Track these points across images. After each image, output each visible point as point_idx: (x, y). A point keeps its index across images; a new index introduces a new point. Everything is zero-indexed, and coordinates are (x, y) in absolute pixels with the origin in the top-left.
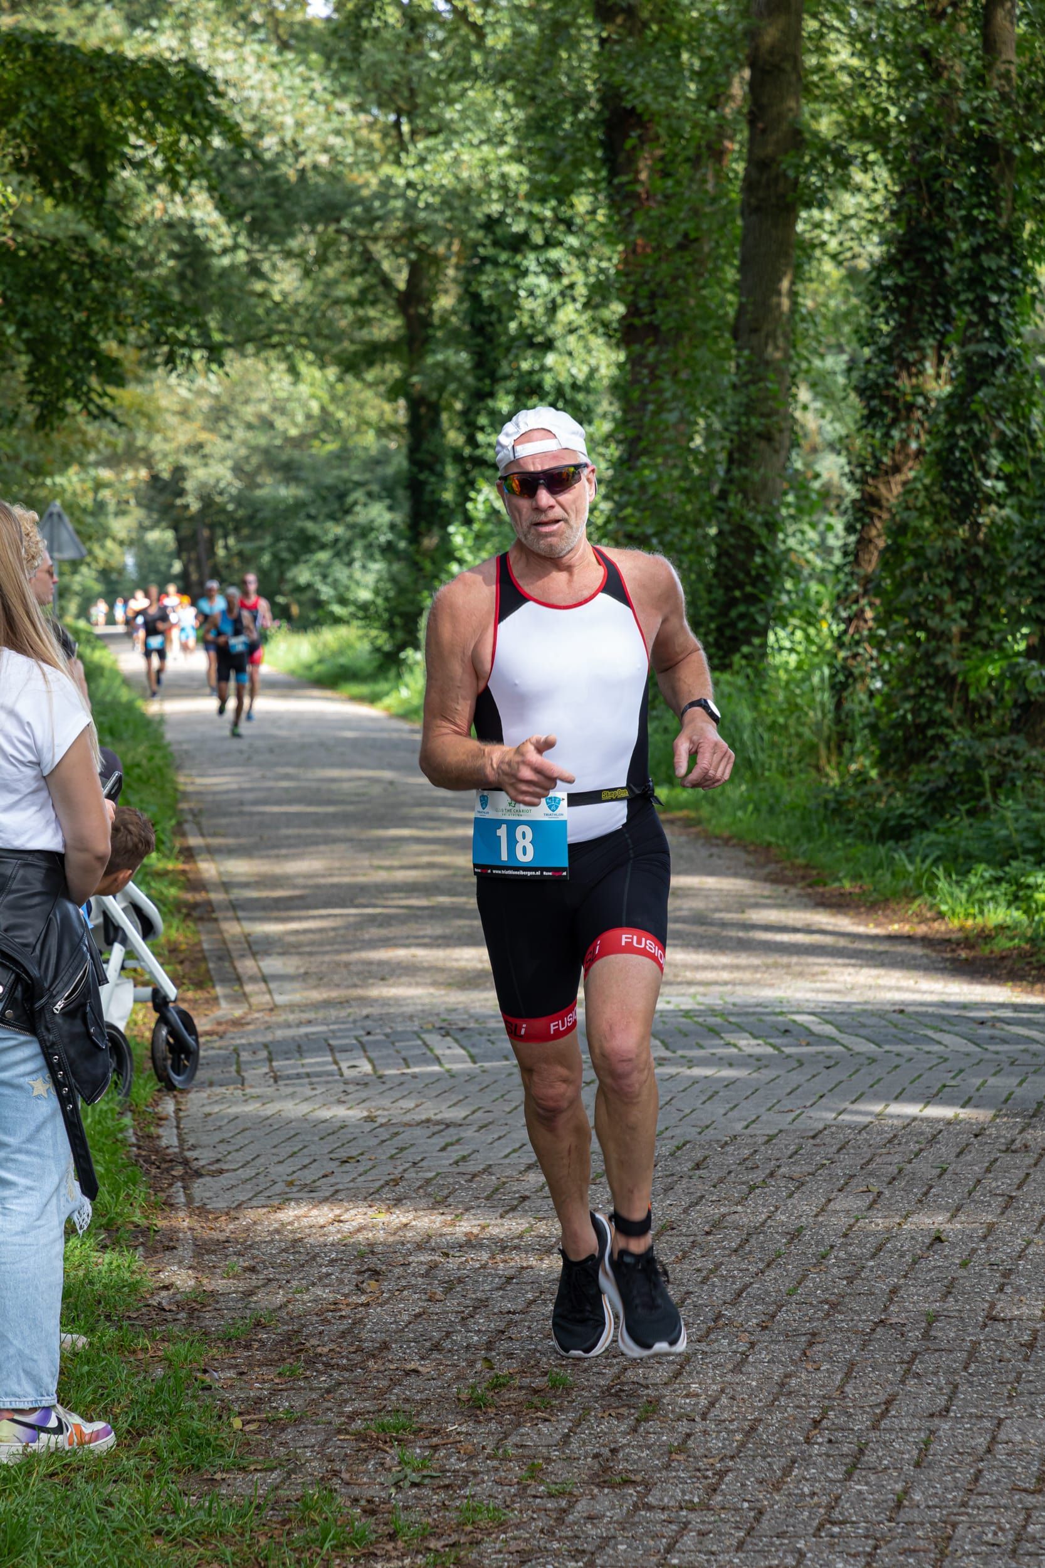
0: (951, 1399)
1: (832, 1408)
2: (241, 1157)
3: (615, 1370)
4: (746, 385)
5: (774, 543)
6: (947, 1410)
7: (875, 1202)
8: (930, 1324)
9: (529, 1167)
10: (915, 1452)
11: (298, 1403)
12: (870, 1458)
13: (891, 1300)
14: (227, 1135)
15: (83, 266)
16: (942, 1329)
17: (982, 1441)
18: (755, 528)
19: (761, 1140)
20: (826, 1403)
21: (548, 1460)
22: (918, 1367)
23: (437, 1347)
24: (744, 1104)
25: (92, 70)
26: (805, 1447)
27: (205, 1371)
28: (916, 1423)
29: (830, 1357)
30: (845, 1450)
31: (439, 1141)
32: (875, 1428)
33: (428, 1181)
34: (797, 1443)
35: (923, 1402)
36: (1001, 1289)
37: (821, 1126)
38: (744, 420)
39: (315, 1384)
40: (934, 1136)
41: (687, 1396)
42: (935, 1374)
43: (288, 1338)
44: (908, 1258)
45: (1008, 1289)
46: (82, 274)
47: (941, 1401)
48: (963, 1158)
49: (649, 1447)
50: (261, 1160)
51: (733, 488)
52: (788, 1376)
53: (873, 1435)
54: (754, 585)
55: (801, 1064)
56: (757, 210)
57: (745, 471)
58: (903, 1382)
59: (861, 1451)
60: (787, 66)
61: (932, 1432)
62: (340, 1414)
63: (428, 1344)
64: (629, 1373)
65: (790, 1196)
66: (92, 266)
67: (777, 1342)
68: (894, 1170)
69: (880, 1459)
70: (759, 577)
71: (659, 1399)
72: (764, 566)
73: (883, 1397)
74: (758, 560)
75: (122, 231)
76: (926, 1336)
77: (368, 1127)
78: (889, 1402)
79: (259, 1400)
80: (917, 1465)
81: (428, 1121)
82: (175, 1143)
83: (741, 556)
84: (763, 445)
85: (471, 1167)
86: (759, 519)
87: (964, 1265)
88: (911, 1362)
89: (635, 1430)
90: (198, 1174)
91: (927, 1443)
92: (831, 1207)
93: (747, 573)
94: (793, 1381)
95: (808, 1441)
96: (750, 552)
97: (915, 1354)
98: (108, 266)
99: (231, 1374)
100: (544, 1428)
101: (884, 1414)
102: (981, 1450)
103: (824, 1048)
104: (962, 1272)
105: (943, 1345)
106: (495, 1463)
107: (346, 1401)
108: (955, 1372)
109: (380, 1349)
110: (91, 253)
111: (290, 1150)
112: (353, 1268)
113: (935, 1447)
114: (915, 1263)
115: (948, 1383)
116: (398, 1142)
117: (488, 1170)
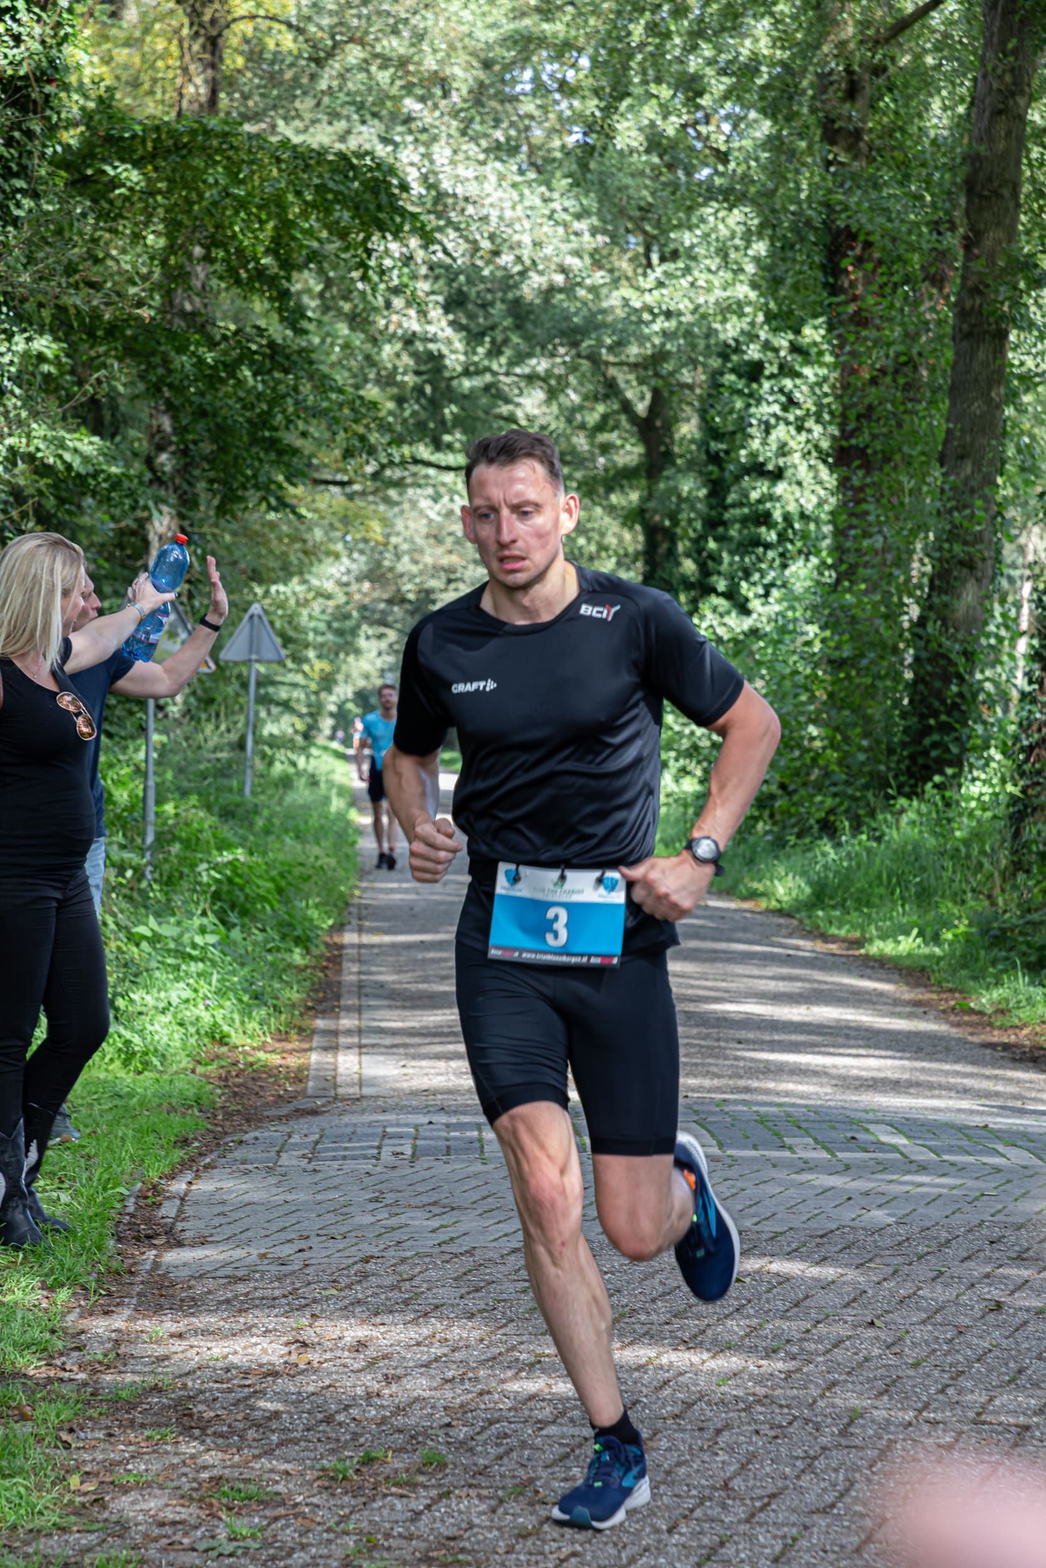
0: (842, 1495)
1: (710, 1499)
2: (228, 1231)
3: (501, 1450)
4: (950, 512)
5: (971, 673)
6: (833, 1506)
7: (854, 1300)
8: (851, 1422)
9: (515, 1251)
10: (778, 1548)
11: (156, 1467)
12: (729, 1551)
13: (822, 1396)
14: (226, 1209)
15: (264, 355)
16: (863, 1426)
17: (855, 1540)
18: (953, 656)
19: (765, 1236)
20: (707, 1493)
21: (387, 1536)
22: (820, 1464)
23: (329, 1420)
24: (767, 1202)
25: (279, 160)
26: (665, 1536)
27: (71, 1431)
28: (793, 1518)
29: (730, 1449)
30: (706, 1541)
31: (435, 1223)
32: (748, 1521)
33: (403, 1260)
34: (657, 1531)
35: (810, 1498)
36: (942, 1391)
37: (833, 1226)
38: (946, 546)
39: (183, 1448)
40: (948, 1241)
41: (566, 1480)
42: (836, 1470)
43: (179, 1402)
44: (860, 1357)
45: (951, 1391)
46: (263, 363)
47: (829, 1498)
48: (966, 1265)
49: (499, 1529)
50: (249, 1234)
51: (932, 615)
52: (679, 1464)
53: (742, 1528)
54: (949, 714)
55: (848, 1168)
56: (969, 335)
57: (945, 598)
58: (798, 1477)
59: (722, 1544)
60: (1006, 192)
61: (806, 1528)
62: (195, 1480)
63: (320, 1416)
64: (514, 1455)
65: (769, 1291)
66: (272, 357)
67: (684, 1430)
68: (890, 1270)
69: (738, 1551)
70: (955, 706)
71: (532, 1481)
72: (960, 695)
73: (771, 1489)
74: (954, 689)
75: (305, 324)
76: (843, 1433)
77: (372, 1206)
78: (773, 1496)
79: (115, 1463)
80: (776, 1560)
81: (435, 1203)
82: (173, 1213)
83: (937, 684)
84: (965, 571)
85: (454, 1248)
86: (957, 647)
87: (916, 1365)
88: (815, 1458)
89: (494, 1511)
90: (180, 1244)
91: (794, 1539)
92: (807, 1303)
93: (943, 702)
94: (682, 1471)
95: (670, 1531)
96: (946, 680)
97: (824, 1449)
98: (288, 358)
99: (100, 1435)
100: (399, 1505)
101: (762, 1509)
102: (850, 1548)
103: (880, 1155)
104: (911, 1372)
105: (857, 1442)
106: (332, 1536)
107: (205, 1468)
108: (858, 1469)
109: (269, 1419)
110: (272, 344)
111: (281, 1225)
112: (284, 1339)
113: (805, 1543)
114: (866, 1360)
115: (847, 1479)
116: (393, 1222)
117: (470, 1252)
